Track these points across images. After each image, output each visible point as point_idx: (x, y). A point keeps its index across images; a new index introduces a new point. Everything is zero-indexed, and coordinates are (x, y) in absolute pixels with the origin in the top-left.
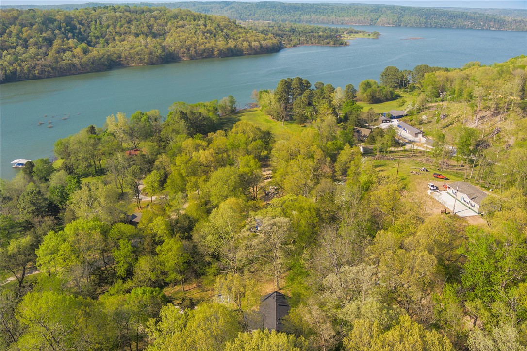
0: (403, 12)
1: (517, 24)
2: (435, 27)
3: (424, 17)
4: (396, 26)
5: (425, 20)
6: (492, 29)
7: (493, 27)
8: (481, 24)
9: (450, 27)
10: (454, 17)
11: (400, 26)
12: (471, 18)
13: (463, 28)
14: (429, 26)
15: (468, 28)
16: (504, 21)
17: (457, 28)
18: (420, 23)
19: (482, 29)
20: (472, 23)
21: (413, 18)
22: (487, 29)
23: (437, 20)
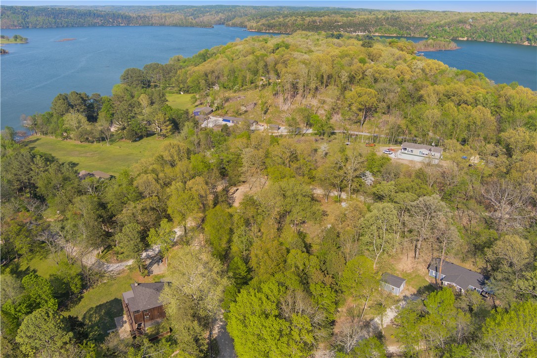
0: (26, 13)
1: (142, 19)
2: (67, 26)
3: (52, 17)
4: (24, 27)
5: (54, 20)
6: (121, 25)
7: (122, 24)
8: (110, 22)
9: (82, 26)
10: (82, 15)
11: (28, 27)
12: (99, 16)
13: (94, 25)
14: (60, 25)
15: (100, 26)
16: (130, 17)
17: (89, 26)
18: (50, 24)
19: (113, 26)
20: (102, 20)
21: (40, 19)
22: (117, 25)
23: (66, 20)
